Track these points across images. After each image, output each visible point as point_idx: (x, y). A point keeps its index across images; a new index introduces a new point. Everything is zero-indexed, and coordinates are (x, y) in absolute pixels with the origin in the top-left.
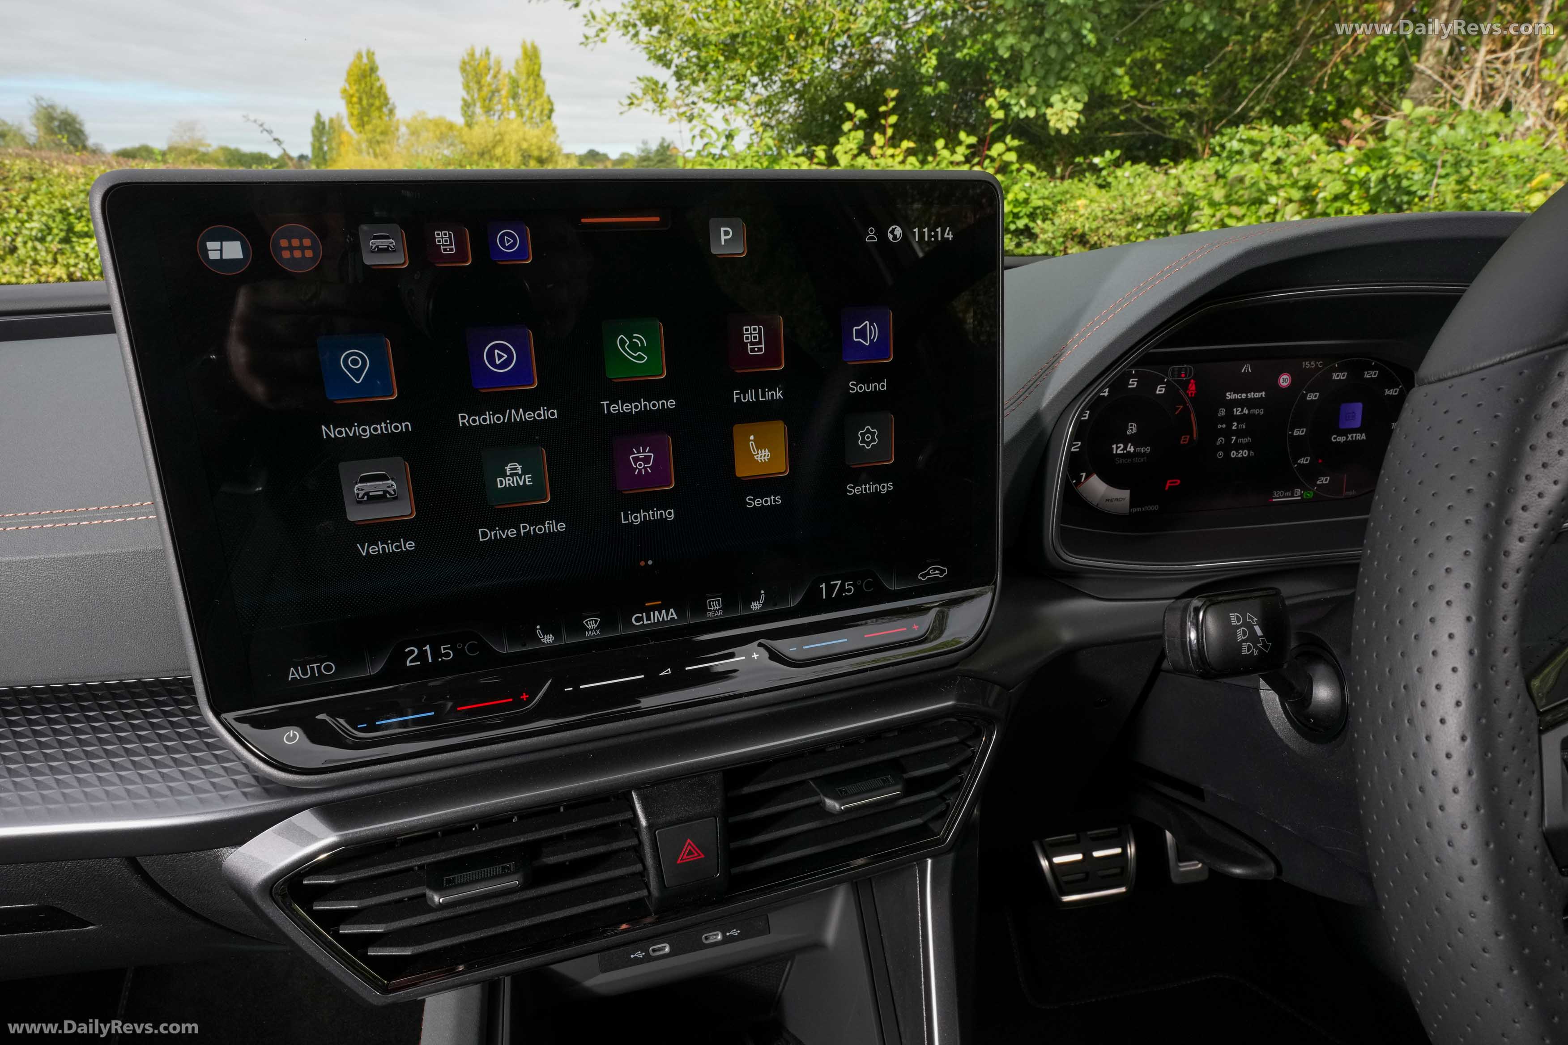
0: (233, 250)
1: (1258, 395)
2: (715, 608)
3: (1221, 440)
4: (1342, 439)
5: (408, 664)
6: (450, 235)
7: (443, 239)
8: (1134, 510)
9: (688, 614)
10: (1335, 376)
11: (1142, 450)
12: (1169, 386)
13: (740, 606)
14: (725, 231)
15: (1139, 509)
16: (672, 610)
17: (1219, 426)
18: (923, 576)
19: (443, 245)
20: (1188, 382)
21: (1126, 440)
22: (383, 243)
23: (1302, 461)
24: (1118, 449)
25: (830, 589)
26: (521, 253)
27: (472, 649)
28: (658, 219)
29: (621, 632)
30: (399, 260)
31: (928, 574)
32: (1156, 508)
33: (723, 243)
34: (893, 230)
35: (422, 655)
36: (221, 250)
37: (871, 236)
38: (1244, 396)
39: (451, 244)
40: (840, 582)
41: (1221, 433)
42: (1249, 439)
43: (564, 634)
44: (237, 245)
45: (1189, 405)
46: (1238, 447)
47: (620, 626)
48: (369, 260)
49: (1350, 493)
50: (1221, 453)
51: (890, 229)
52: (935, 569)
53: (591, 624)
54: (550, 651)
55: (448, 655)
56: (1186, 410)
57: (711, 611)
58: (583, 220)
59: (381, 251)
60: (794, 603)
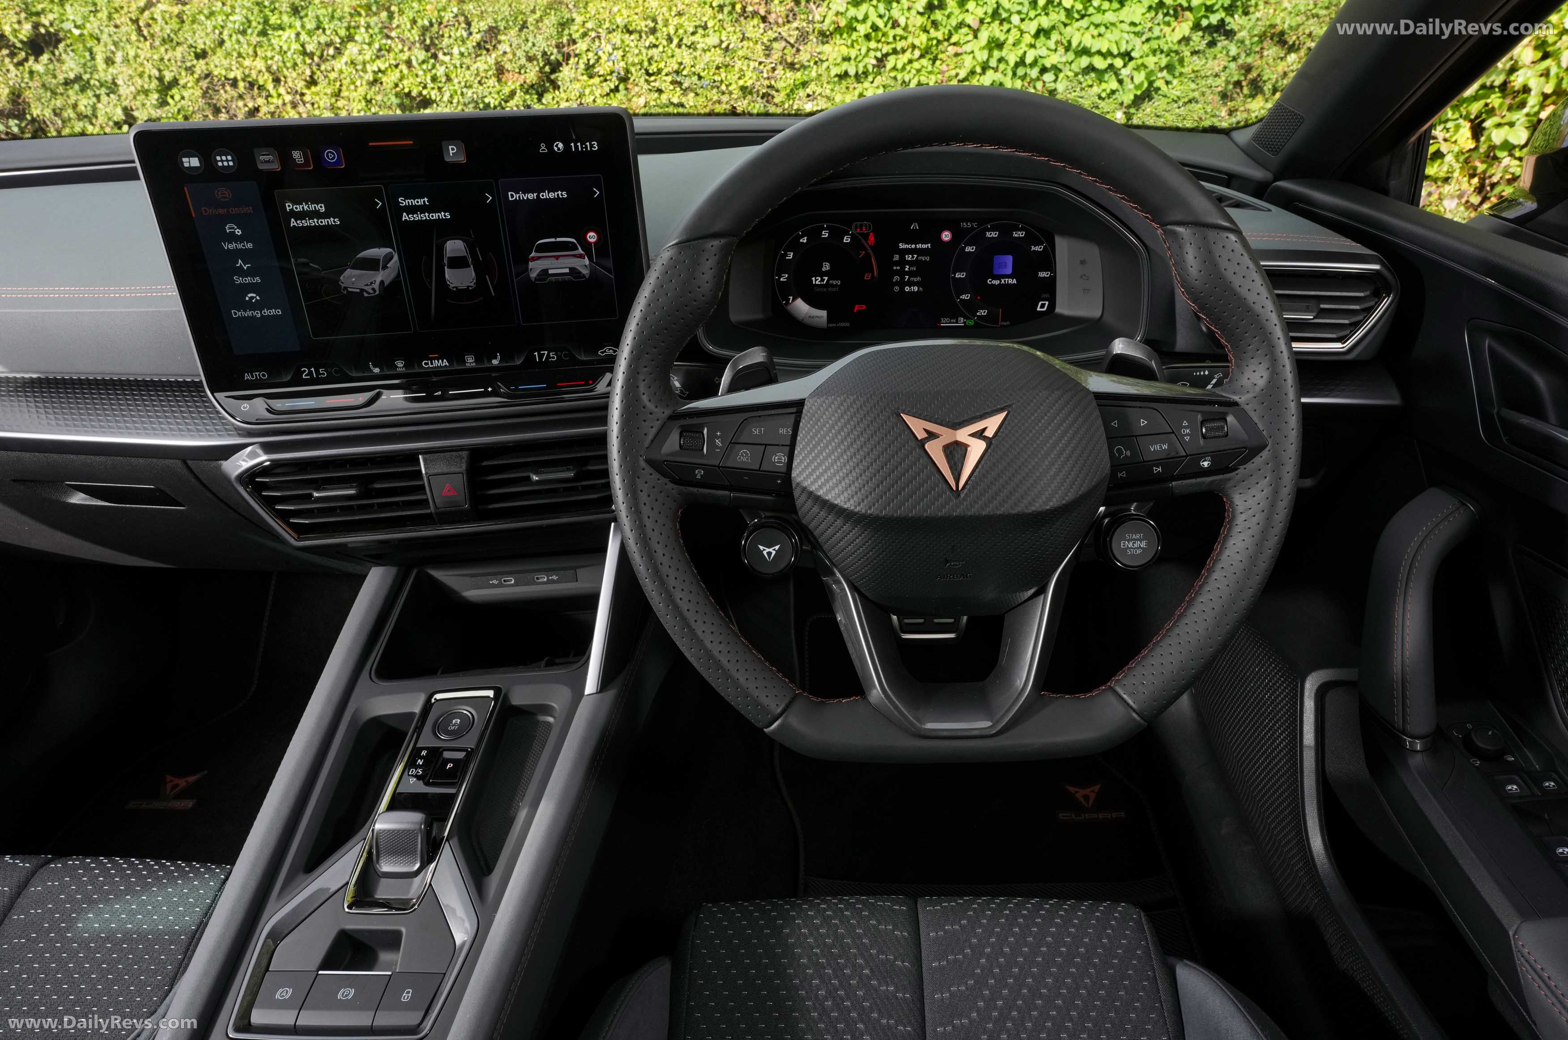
0: (195, 162)
1: (925, 246)
2: (470, 361)
3: (897, 278)
4: (997, 282)
5: (303, 377)
6: (300, 153)
7: (297, 155)
8: (831, 325)
9: (455, 364)
10: (988, 234)
11: (834, 282)
12: (853, 237)
13: (486, 361)
14: (452, 148)
15: (834, 325)
16: (445, 360)
17: (895, 268)
18: (602, 353)
19: (297, 158)
20: (868, 234)
21: (822, 275)
22: (267, 158)
23: (963, 297)
24: (817, 281)
25: (541, 356)
26: (338, 162)
27: (336, 372)
28: (411, 142)
29: (417, 370)
30: (276, 166)
31: (605, 351)
32: (848, 324)
33: (451, 155)
36: (189, 162)
37: (543, 148)
38: (913, 246)
39: (301, 158)
40: (546, 353)
41: (897, 273)
42: (919, 279)
43: (385, 368)
44: (196, 159)
45: (870, 251)
46: (911, 284)
47: (416, 366)
48: (261, 167)
49: (1005, 324)
50: (897, 288)
51: (556, 144)
52: (610, 349)
53: (400, 364)
54: (377, 377)
55: (324, 374)
56: (868, 255)
57: (468, 362)
58: (370, 144)
59: (266, 162)
60: (519, 362)
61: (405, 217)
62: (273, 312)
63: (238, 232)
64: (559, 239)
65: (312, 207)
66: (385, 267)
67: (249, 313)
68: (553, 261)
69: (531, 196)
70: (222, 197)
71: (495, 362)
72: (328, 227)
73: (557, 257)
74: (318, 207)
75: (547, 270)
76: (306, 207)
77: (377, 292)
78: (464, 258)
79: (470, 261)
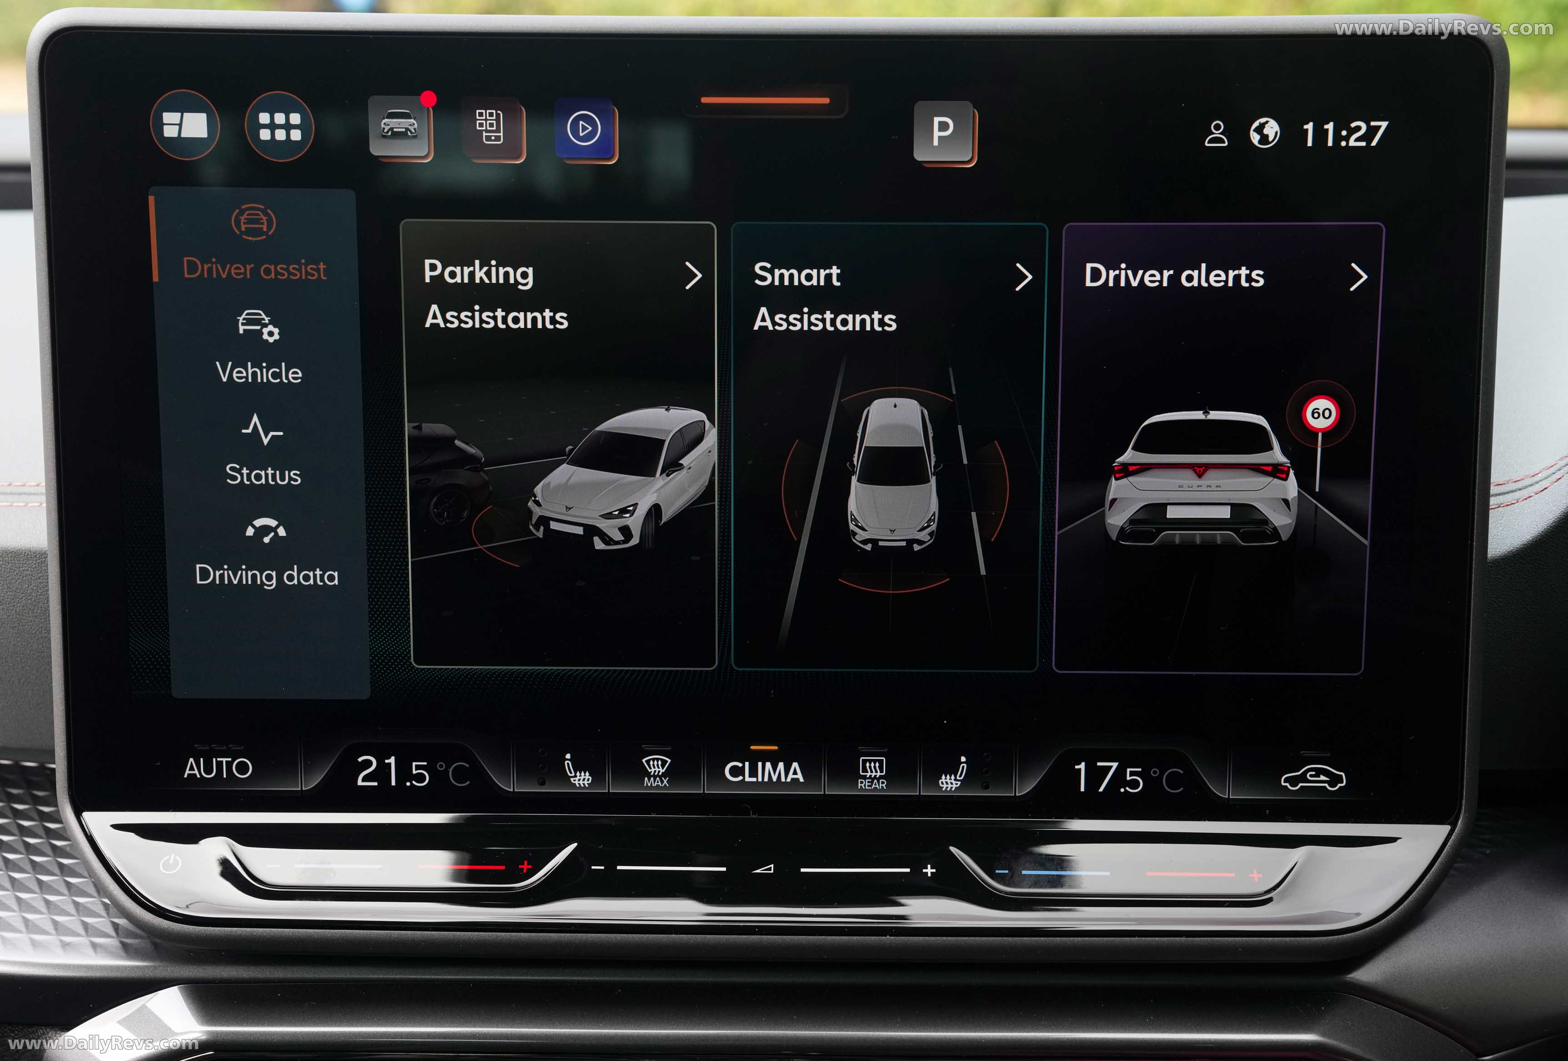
0: (196, 125)
2: (873, 775)
5: (360, 783)
6: (498, 115)
7: (488, 122)
9: (824, 778)
13: (920, 779)
14: (940, 123)
16: (795, 765)
18: (1293, 781)
19: (487, 131)
22: (400, 124)
25: (1095, 775)
26: (603, 148)
27: (460, 774)
28: (826, 101)
29: (704, 788)
30: (421, 150)
31: (1303, 778)
33: (936, 142)
34: (1262, 126)
35: (382, 772)
36: (180, 125)
39: (498, 131)
40: (1115, 765)
43: (609, 776)
44: (204, 116)
47: (704, 776)
48: (377, 149)
51: (1256, 124)
52: (1319, 772)
53: (656, 766)
54: (581, 800)
55: (421, 778)
57: (865, 777)
58: (705, 100)
59: (396, 135)
60: (1023, 788)
61: (763, 319)
62: (316, 576)
63: (271, 334)
64: (1215, 415)
65: (499, 274)
66: (673, 466)
67: (245, 576)
68: (1188, 479)
69: (1152, 278)
70: (249, 232)
71: (949, 783)
72: (534, 333)
73: (1200, 470)
74: (515, 275)
75: (1162, 507)
76: (480, 274)
77: (635, 541)
78: (915, 453)
79: (931, 461)
